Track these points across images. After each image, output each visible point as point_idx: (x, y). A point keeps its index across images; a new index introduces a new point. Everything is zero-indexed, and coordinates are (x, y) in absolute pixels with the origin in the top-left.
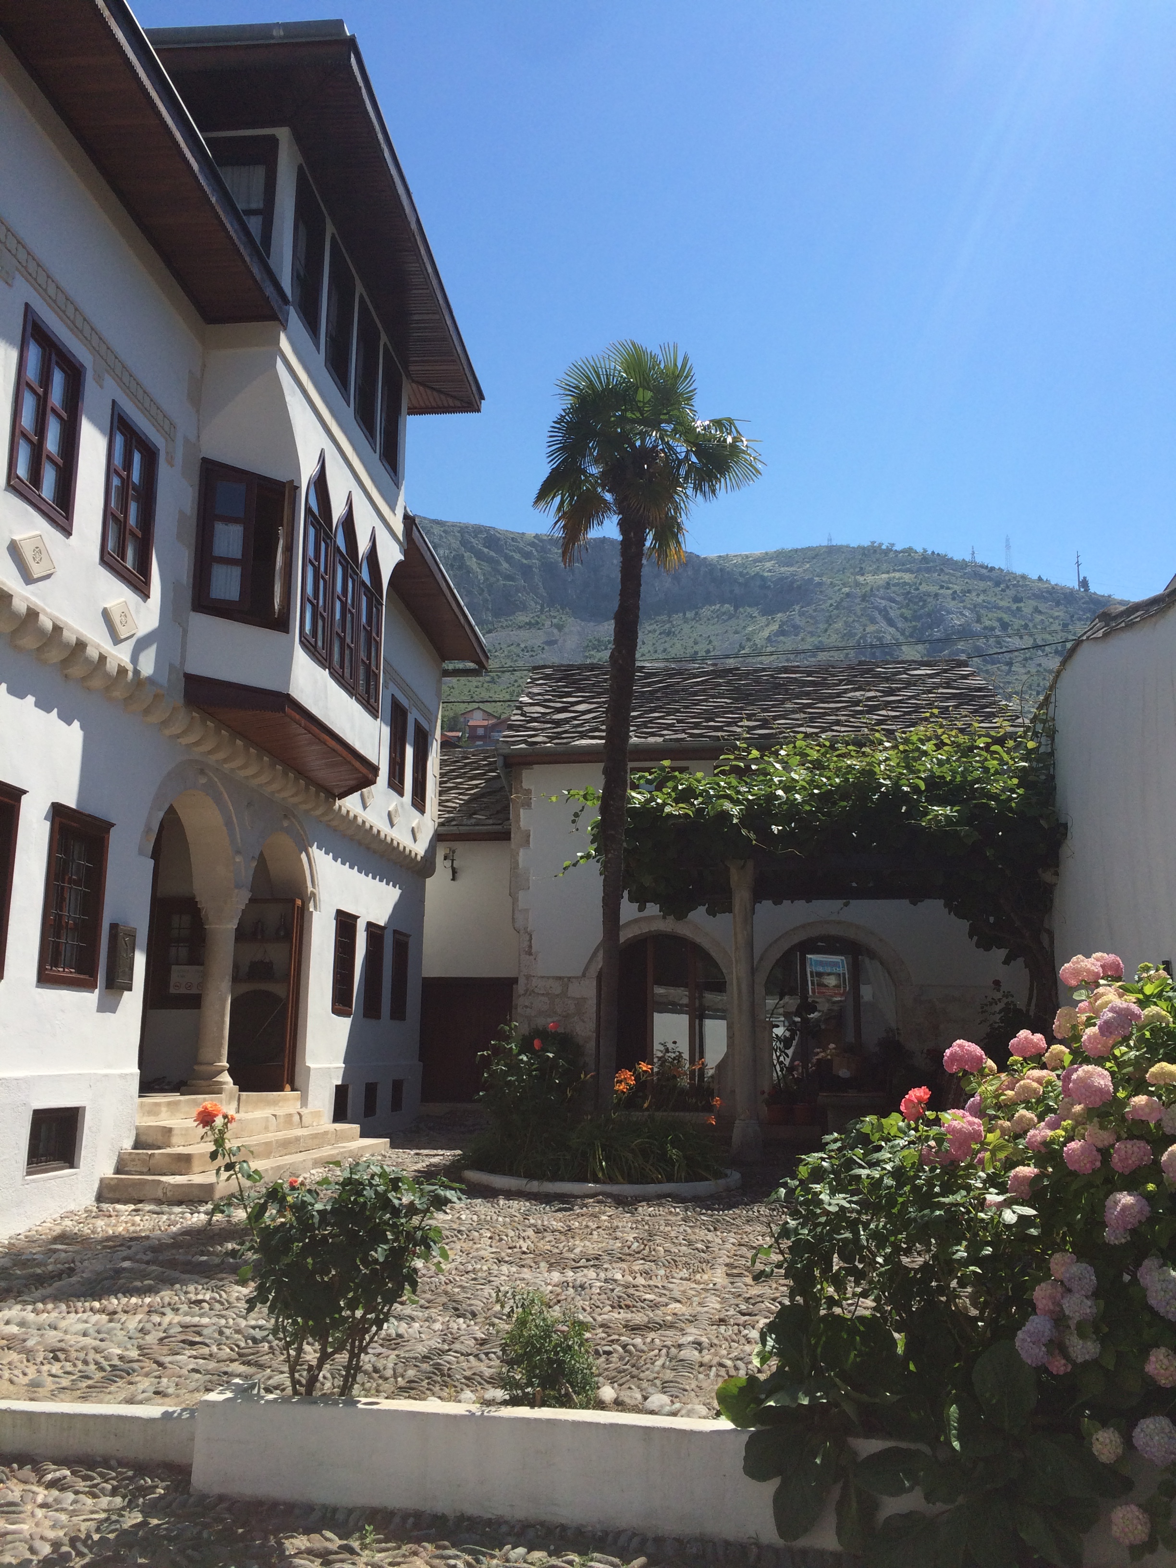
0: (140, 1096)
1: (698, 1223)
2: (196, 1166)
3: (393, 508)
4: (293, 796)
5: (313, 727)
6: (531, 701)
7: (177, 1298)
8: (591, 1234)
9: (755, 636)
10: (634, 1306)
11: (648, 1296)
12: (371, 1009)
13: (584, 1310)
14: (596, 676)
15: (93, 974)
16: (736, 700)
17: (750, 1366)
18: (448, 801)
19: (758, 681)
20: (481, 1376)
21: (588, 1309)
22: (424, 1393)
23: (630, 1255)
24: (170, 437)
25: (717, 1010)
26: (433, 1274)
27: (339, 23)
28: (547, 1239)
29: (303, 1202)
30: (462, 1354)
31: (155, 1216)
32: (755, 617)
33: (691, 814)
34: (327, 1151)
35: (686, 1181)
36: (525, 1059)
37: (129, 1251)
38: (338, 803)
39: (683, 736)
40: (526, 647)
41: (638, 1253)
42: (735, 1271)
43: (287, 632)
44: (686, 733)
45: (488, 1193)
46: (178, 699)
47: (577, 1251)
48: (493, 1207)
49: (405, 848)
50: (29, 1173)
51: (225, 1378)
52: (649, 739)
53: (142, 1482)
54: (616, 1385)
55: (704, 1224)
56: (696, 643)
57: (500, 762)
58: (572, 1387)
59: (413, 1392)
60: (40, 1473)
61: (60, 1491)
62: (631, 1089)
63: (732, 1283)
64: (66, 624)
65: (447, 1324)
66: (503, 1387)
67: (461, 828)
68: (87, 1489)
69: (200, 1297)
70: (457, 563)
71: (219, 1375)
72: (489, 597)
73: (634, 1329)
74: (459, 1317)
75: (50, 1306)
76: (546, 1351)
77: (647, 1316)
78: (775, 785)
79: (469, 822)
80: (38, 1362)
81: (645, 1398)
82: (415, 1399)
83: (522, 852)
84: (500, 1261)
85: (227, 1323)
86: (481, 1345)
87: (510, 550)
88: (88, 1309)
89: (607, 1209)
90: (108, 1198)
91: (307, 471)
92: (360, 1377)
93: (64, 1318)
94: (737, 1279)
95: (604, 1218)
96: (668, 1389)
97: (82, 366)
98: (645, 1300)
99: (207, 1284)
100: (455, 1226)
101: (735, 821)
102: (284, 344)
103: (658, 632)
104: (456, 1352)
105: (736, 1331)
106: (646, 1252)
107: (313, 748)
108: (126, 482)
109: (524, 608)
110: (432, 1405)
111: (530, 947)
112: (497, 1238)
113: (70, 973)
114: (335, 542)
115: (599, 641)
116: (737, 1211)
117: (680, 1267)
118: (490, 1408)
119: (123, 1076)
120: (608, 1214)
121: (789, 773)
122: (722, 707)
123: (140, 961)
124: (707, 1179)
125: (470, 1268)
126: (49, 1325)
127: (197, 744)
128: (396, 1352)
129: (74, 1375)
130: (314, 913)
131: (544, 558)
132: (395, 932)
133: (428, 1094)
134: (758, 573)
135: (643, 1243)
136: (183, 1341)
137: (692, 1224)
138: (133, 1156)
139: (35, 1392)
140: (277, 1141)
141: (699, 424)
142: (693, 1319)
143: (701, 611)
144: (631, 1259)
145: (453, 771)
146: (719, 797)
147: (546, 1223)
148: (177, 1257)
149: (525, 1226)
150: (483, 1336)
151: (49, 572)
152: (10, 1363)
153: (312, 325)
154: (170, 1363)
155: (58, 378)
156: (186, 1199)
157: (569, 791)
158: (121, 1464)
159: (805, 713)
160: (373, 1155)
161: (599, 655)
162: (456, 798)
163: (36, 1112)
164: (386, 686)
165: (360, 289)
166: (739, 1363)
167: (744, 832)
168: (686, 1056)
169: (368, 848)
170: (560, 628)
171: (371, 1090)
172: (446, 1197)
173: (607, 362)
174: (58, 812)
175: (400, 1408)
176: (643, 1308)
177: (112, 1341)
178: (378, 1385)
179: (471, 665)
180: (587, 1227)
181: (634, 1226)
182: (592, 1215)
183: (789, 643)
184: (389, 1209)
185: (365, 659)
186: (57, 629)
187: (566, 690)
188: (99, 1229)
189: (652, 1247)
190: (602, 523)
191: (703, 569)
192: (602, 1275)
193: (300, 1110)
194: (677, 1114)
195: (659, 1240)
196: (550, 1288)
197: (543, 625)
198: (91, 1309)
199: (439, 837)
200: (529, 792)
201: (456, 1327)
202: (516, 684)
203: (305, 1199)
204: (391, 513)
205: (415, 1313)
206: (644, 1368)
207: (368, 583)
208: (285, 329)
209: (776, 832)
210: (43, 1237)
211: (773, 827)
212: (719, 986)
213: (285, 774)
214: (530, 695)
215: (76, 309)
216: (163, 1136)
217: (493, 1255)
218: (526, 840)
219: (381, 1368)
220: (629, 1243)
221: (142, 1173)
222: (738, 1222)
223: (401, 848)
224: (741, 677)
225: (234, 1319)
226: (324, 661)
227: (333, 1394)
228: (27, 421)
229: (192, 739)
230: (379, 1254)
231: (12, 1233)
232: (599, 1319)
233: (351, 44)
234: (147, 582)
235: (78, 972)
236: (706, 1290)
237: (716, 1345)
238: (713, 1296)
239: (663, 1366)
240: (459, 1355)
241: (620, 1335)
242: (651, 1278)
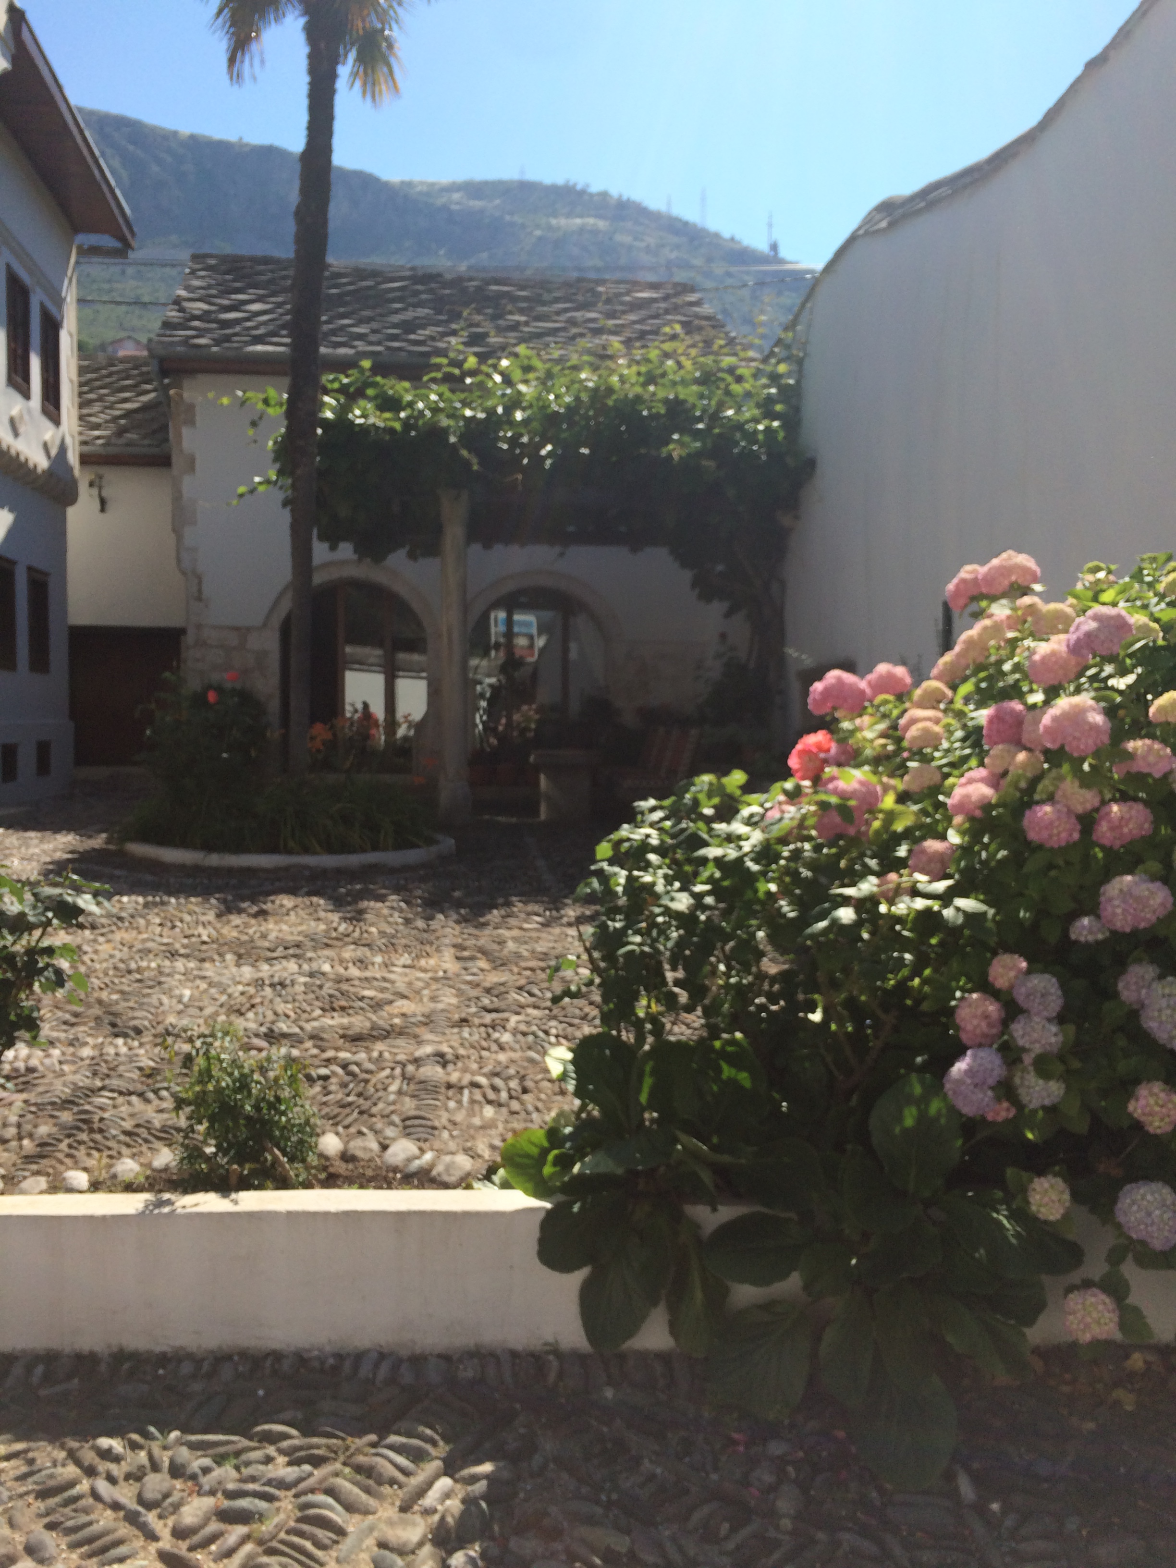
6: (190, 295)
10: (351, 1007)
11: (366, 993)
13: (288, 1017)
14: (272, 271)
18: (90, 415)
20: (148, 1129)
21: (292, 1014)
23: (337, 939)
30: (121, 1093)
33: (397, 427)
41: (348, 935)
44: (382, 346)
47: (272, 936)
52: (339, 349)
54: (340, 1128)
57: (154, 370)
59: (45, 1162)
63: (466, 969)
65: (99, 1048)
67: (110, 449)
73: (356, 1039)
74: (116, 1035)
77: (369, 1019)
79: (118, 442)
81: (384, 1147)
83: (186, 480)
84: (173, 955)
86: (149, 1077)
94: (469, 964)
96: (412, 1130)
98: (363, 998)
101: (453, 439)
104: (112, 1091)
105: (484, 1035)
106: (357, 934)
111: (200, 591)
112: (169, 924)
117: (400, 951)
122: (424, 318)
124: (418, 846)
125: (133, 966)
128: (24, 1096)
132: (29, 568)
133: (82, 758)
134: (444, 204)
135: (351, 924)
142: (428, 1021)
144: (339, 943)
145: (96, 380)
150: (152, 1064)
157: (244, 393)
162: (100, 412)
167: (464, 453)
176: (362, 1009)
179: (111, 242)
187: (236, 285)
191: (385, 191)
192: (306, 967)
196: (240, 988)
200: (191, 406)
201: (113, 1051)
206: (375, 1098)
212: (420, 645)
214: (187, 288)
217: (164, 948)
218: (191, 465)
220: (335, 925)
224: (444, 285)
232: (308, 1027)
236: (435, 979)
237: (463, 1056)
238: (446, 988)
239: (400, 1092)
240: (115, 1095)
241: (337, 1049)
242: (366, 968)
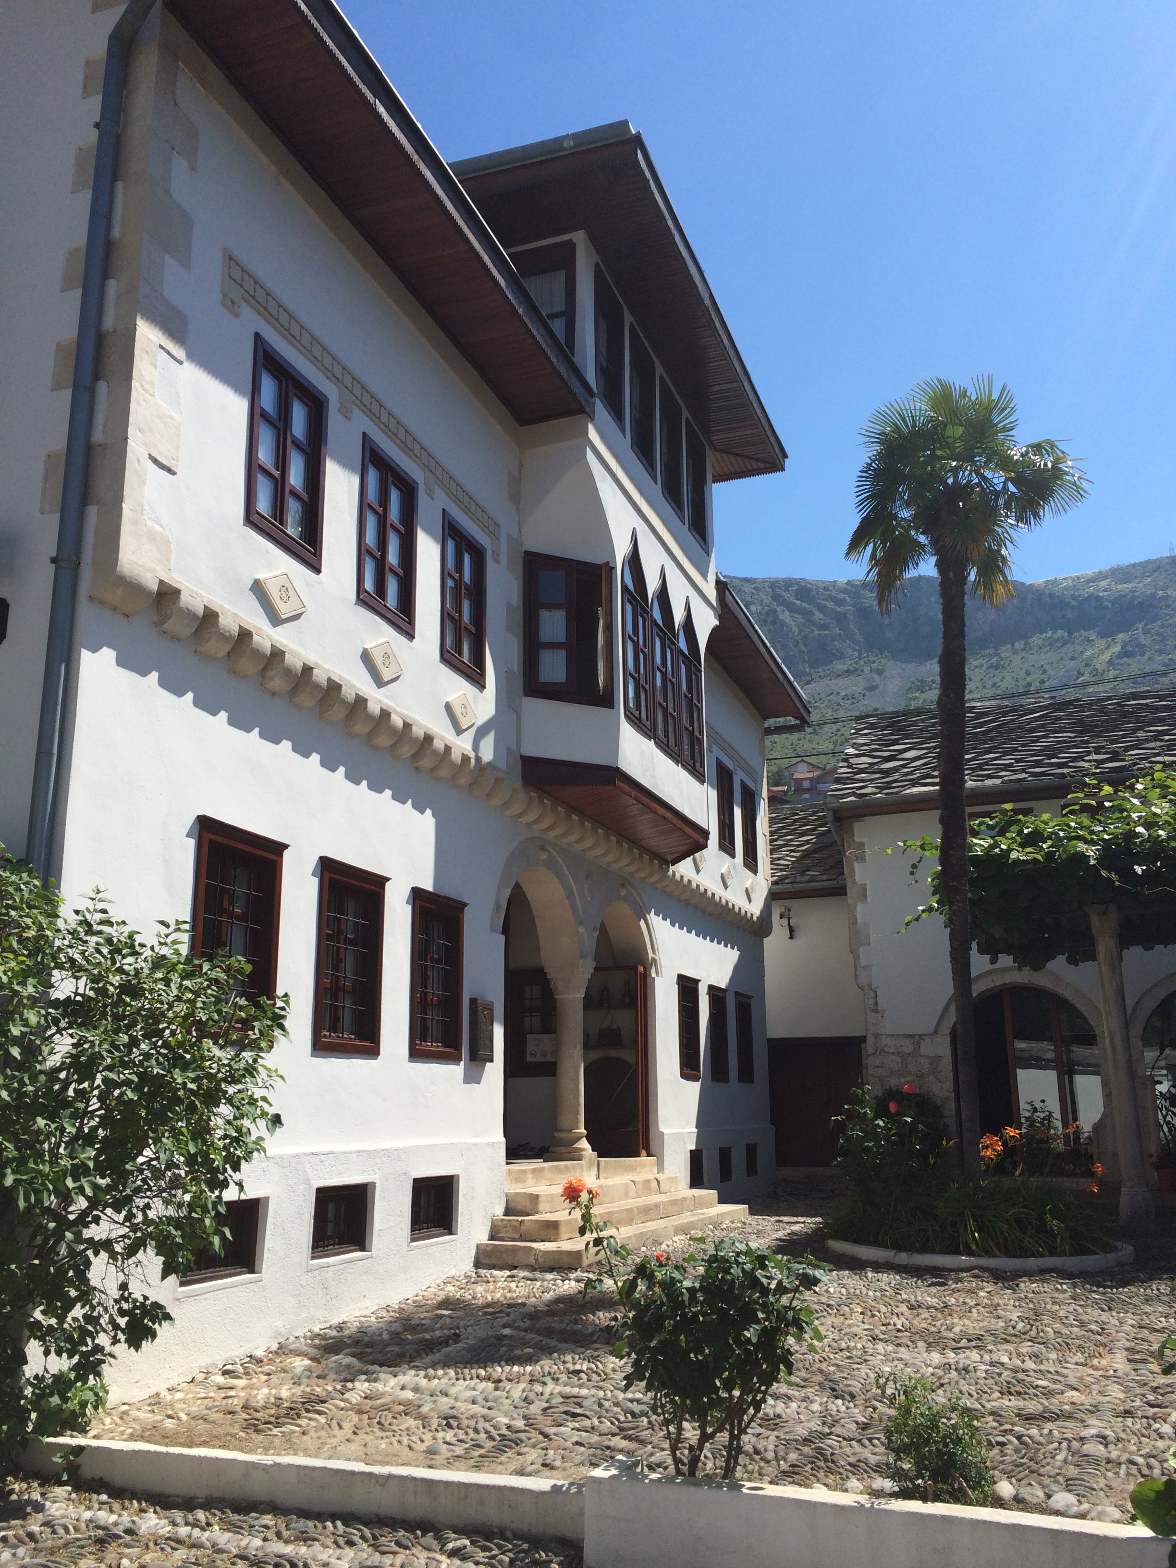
0: (507, 1163)
1: (1090, 1302)
2: (564, 1232)
3: (704, 576)
4: (628, 865)
5: (646, 799)
6: (856, 752)
7: (556, 1367)
8: (970, 1312)
9: (1095, 660)
10: (1026, 1393)
11: (1040, 1383)
12: (719, 1072)
13: (971, 1396)
14: (923, 721)
15: (457, 1047)
16: (1080, 733)
17: (1165, 1465)
18: (779, 859)
19: (1103, 711)
20: (866, 1464)
21: (975, 1394)
22: (809, 1479)
23: (1015, 1336)
24: (494, 536)
25: (1089, 1065)
26: (806, 1351)
27: (624, 124)
28: (923, 1316)
29: (672, 1279)
30: (844, 1439)
31: (529, 1282)
32: (1093, 640)
33: (1040, 858)
34: (686, 1218)
35: (1071, 1255)
36: (881, 1123)
37: (507, 1318)
38: (672, 869)
39: (1024, 775)
40: (846, 695)
41: (1025, 1333)
42: (1137, 1357)
43: (613, 708)
44: (1027, 773)
45: (856, 1265)
46: (516, 780)
47: (957, 1329)
48: (862, 1279)
49: (740, 909)
50: (413, 1240)
51: (608, 1453)
52: (986, 781)
53: (537, 1555)
54: (1013, 1480)
55: (1097, 1304)
56: (1028, 674)
57: (830, 817)
58: (967, 1481)
59: (796, 1477)
60: (443, 1543)
61: (461, 1560)
62: (999, 1155)
63: (1135, 1370)
64: (414, 720)
65: (824, 1405)
66: (892, 1477)
67: (795, 885)
68: (486, 1560)
69: (578, 1367)
70: (770, 619)
71: (602, 1450)
72: (804, 648)
73: (1028, 1418)
74: (837, 1398)
75: (440, 1372)
76: (935, 1442)
77: (1042, 1404)
78: (1134, 822)
79: (803, 879)
80: (433, 1429)
81: (1049, 1496)
82: (800, 1485)
83: (860, 907)
84: (874, 1339)
85: (605, 1395)
86: (864, 1429)
87: (823, 600)
88: (475, 1376)
89: (985, 1284)
90: (485, 1264)
91: (621, 550)
92: (742, 1459)
93: (453, 1384)
94: (1140, 1366)
95: (982, 1294)
96: (1073, 1488)
97: (415, 482)
98: (1037, 1386)
99: (583, 1353)
100: (824, 1300)
101: (1092, 862)
102: (593, 434)
103: (985, 667)
104: (837, 1436)
105: (1146, 1425)
106: (1033, 1333)
107: (643, 817)
108: (458, 583)
109: (840, 655)
110: (819, 1494)
111: (876, 1004)
112: (869, 1313)
113: (437, 1047)
114: (652, 615)
115: (922, 681)
116: (1133, 1289)
117: (1074, 1350)
118: (880, 1500)
119: (491, 1145)
120: (986, 1290)
121: (1150, 808)
122: (1065, 742)
123: (498, 1033)
124: (1095, 1253)
125: (844, 1345)
126: (441, 1392)
127: (535, 822)
128: (776, 1433)
129: (466, 1443)
130: (656, 978)
131: (858, 603)
132: (736, 993)
133: (782, 1159)
134: (1092, 594)
135: (1029, 1323)
136: (566, 1413)
137: (1082, 1303)
138: (505, 1222)
139: (433, 1459)
140: (638, 1208)
141: (1016, 454)
142: (1095, 1410)
143: (1030, 641)
144: (1018, 1340)
145: (783, 828)
146: (1070, 839)
147: (919, 1298)
148: (553, 1325)
149: (898, 1301)
150: (865, 1420)
151: (398, 674)
152: (408, 1429)
153: (617, 414)
154: (555, 1434)
155: (395, 496)
156: (557, 1265)
157: (905, 842)
158: (516, 1536)
159: (1162, 740)
160: (733, 1222)
161: (924, 696)
162: (787, 855)
163: (416, 1181)
164: (710, 750)
165: (659, 370)
166: (1152, 1461)
167: (1104, 873)
168: (1057, 1115)
169: (703, 911)
170: (879, 672)
171: (725, 1154)
172: (815, 1277)
173: (912, 403)
174: (418, 896)
175: (786, 1495)
176: (1036, 1395)
177: (499, 1410)
178: (761, 1468)
179: (791, 721)
180: (965, 1303)
181: (1017, 1304)
182: (968, 1291)
183: (1135, 666)
184: (758, 1288)
185: (688, 726)
186: (407, 726)
187: (893, 737)
188: (479, 1295)
189: (1040, 1327)
190: (917, 565)
191: (1030, 596)
192: (987, 1358)
193: (658, 1176)
194: (1054, 1180)
195: (1046, 1320)
196: (931, 1370)
197: (862, 671)
198: (478, 1377)
199: (773, 896)
200: (861, 845)
201: (835, 1409)
202: (839, 733)
203: (673, 1275)
204: (704, 581)
205: (791, 1392)
206: (1044, 1462)
207: (686, 652)
208: (592, 420)
209: (1140, 872)
210: (429, 1302)
211: (1136, 867)
212: (1089, 1039)
213: (619, 844)
214: (854, 746)
215: (406, 431)
216: (531, 1203)
217: (866, 1333)
218: (863, 895)
219: (762, 1450)
220: (1013, 1323)
221: (514, 1240)
222: (1135, 1301)
223: (737, 909)
224: (1083, 708)
225: (612, 1392)
226: (649, 732)
227: (715, 1475)
228: (370, 539)
229: (531, 817)
230: (750, 1334)
231: (402, 1298)
232: (988, 1405)
233: (637, 141)
234: (483, 674)
235: (445, 1046)
236: (1106, 1377)
237: (1123, 1439)
238: (1115, 1384)
239: (1065, 1461)
240: (841, 1439)
241: (1013, 1424)
242: (1041, 1362)
